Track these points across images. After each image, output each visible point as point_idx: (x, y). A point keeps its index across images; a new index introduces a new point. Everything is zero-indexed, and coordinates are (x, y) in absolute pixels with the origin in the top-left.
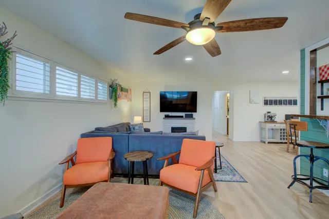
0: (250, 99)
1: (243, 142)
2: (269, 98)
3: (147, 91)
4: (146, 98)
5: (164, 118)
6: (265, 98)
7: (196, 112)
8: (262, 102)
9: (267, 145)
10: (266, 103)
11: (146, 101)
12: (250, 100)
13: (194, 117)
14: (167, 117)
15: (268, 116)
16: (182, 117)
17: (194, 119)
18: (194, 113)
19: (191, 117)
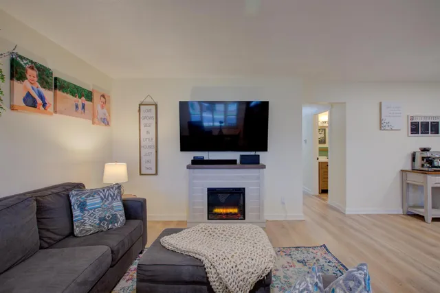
0: (381, 120)
1: (366, 215)
2: (421, 117)
3: (149, 100)
4: (145, 118)
5: (188, 167)
6: (412, 118)
7: (266, 150)
8: (406, 128)
9: (430, 225)
10: (415, 128)
11: (146, 125)
12: (381, 123)
13: (262, 162)
14: (197, 162)
15: (423, 159)
16: (233, 162)
17: (264, 167)
18: (261, 154)
19: (254, 161)
